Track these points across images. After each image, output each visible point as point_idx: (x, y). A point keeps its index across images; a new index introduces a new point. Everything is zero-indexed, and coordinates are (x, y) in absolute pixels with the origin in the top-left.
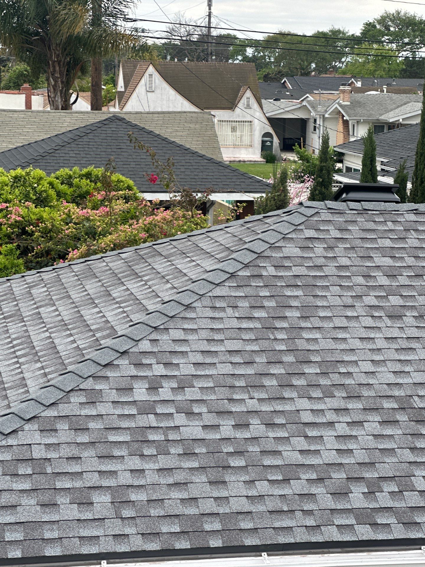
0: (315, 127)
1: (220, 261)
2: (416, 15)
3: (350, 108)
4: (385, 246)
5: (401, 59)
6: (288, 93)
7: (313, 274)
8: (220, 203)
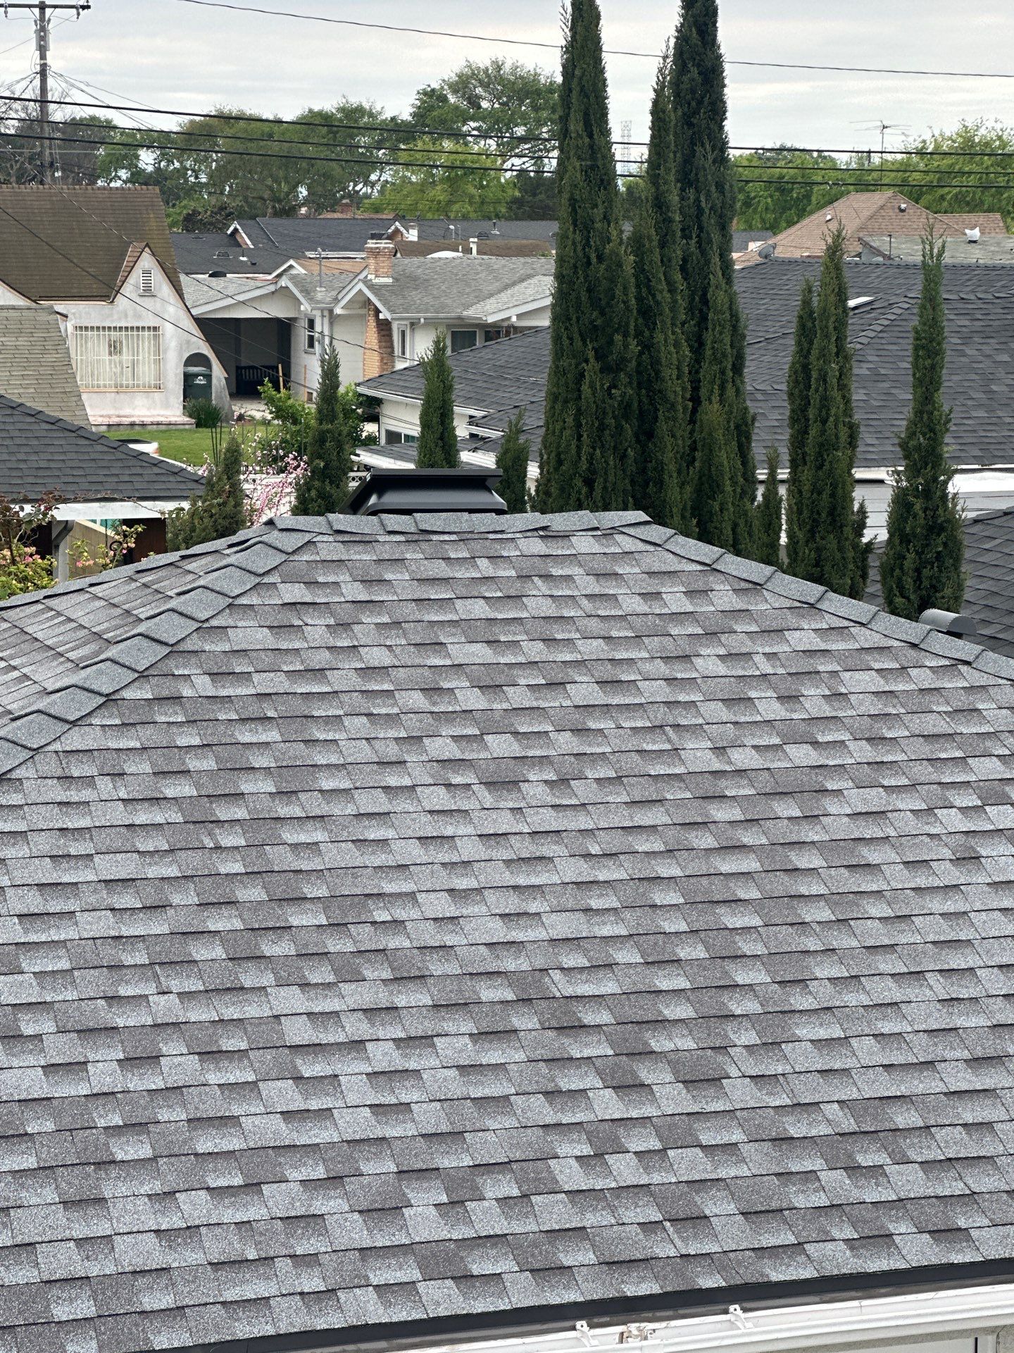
0: (311, 339)
1: (78, 666)
2: (538, 71)
3: (393, 292)
4: (472, 616)
5: (508, 174)
6: (245, 259)
7: (304, 690)
8: (87, 528)
